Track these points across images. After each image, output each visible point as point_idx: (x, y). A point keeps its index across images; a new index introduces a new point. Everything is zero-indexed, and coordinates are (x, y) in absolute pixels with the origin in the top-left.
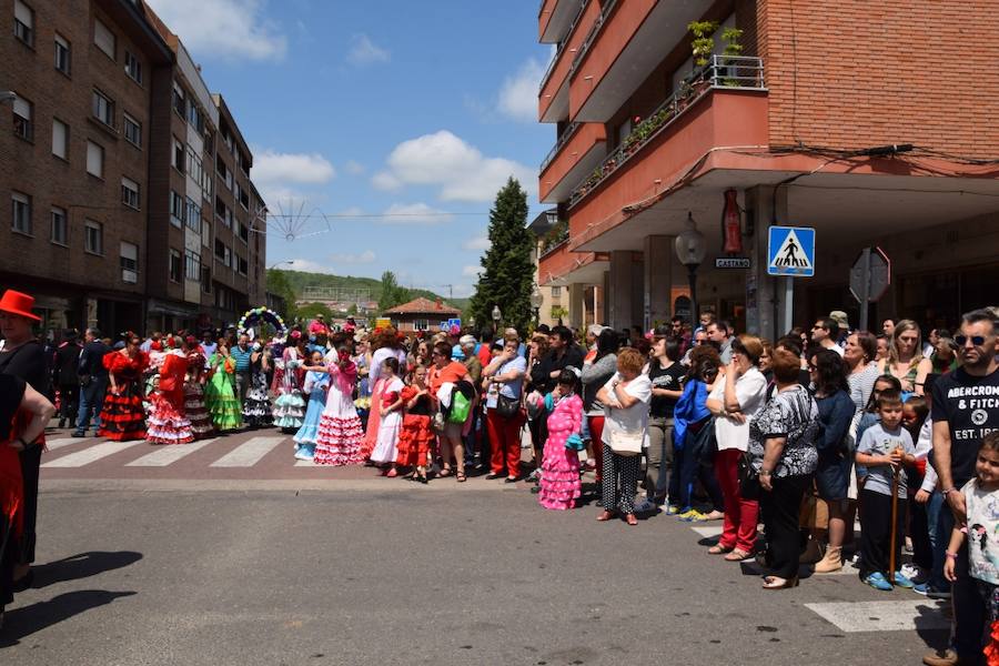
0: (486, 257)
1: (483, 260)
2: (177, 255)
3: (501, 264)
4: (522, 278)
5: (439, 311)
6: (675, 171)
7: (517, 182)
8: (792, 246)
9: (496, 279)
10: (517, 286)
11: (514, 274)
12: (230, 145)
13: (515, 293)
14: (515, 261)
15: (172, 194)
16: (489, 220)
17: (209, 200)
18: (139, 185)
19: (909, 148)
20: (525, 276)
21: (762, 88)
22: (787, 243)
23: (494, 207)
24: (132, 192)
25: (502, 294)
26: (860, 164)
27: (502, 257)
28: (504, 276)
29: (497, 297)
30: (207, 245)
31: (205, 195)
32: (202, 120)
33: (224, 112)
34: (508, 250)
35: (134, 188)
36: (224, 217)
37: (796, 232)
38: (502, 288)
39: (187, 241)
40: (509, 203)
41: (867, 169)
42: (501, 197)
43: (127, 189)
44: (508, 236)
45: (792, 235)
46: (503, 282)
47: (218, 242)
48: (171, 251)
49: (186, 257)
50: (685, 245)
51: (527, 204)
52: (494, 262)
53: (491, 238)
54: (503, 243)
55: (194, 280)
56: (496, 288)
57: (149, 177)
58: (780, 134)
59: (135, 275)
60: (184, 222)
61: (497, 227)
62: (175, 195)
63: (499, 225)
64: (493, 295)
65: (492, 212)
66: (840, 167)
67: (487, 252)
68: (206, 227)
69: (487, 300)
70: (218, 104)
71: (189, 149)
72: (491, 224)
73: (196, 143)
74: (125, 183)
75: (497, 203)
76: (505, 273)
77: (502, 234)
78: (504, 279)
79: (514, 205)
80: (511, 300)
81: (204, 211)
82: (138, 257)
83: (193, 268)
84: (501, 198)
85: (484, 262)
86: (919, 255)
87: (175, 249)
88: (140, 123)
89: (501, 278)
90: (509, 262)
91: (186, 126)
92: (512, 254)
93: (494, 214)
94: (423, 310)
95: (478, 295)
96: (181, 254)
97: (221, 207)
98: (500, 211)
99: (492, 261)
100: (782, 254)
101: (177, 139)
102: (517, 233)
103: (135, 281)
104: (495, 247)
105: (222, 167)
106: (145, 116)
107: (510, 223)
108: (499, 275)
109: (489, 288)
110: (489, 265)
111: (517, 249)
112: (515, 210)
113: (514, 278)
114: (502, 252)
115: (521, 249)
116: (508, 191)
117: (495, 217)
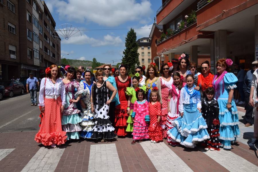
0: (125, 51)
1: (124, 52)
2: (30, 50)
3: (129, 53)
7: (133, 30)
9: (128, 58)
10: (134, 59)
12: (48, 18)
13: (134, 61)
14: (133, 52)
15: (28, 29)
16: (125, 40)
17: (42, 34)
18: (15, 26)
20: (136, 56)
23: (126, 37)
24: (13, 28)
25: (130, 62)
27: (129, 51)
28: (130, 56)
29: (128, 63)
30: (41, 48)
31: (40, 32)
32: (38, 8)
33: (46, 7)
35: (14, 27)
36: (47, 40)
38: (130, 60)
39: (34, 46)
40: (131, 36)
42: (129, 34)
43: (11, 27)
44: (131, 45)
46: (130, 58)
47: (45, 47)
48: (28, 49)
49: (34, 51)
51: (136, 36)
52: (127, 53)
54: (129, 47)
55: (37, 59)
56: (128, 60)
57: (19, 23)
59: (15, 56)
60: (33, 40)
61: (128, 42)
62: (29, 30)
64: (126, 62)
65: (126, 38)
67: (125, 50)
68: (41, 43)
70: (43, 4)
71: (33, 16)
72: (126, 42)
73: (36, 15)
74: (9, 24)
75: (127, 36)
76: (131, 56)
77: (129, 44)
80: (132, 64)
81: (40, 37)
82: (16, 50)
83: (36, 55)
85: (124, 53)
87: (29, 48)
88: (15, 5)
89: (129, 57)
90: (131, 52)
91: (32, 8)
92: (132, 50)
93: (127, 39)
95: (122, 62)
96: (32, 50)
97: (46, 37)
98: (128, 38)
99: (126, 53)
101: (29, 12)
102: (134, 44)
103: (15, 58)
104: (127, 48)
105: (46, 24)
106: (17, 3)
107: (131, 42)
108: (129, 56)
109: (126, 60)
110: (125, 53)
111: (134, 49)
112: (133, 37)
113: (133, 57)
114: (129, 50)
115: (135, 49)
116: (130, 32)
117: (127, 40)
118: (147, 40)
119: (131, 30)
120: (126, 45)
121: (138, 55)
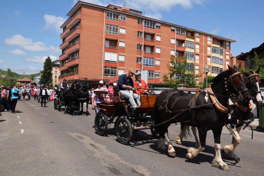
0: (43, 71)
3: (46, 73)
5: (31, 81)
6: (73, 78)
10: (49, 77)
11: (48, 75)
14: (49, 73)
19: (87, 78)
23: (45, 62)
29: (45, 79)
38: (46, 78)
40: (48, 61)
42: (46, 60)
44: (47, 68)
46: (46, 76)
53: (44, 68)
56: (45, 78)
64: (44, 79)
66: (83, 79)
72: (44, 65)
75: (46, 61)
77: (46, 67)
79: (49, 62)
80: (48, 80)
86: (93, 83)
92: (48, 71)
94: (27, 81)
95: (41, 79)
104: (45, 70)
107: (48, 65)
110: (43, 73)
112: (49, 63)
115: (50, 70)
116: (48, 59)
117: (45, 64)
118: (60, 63)
119: (48, 57)
121: (51, 74)
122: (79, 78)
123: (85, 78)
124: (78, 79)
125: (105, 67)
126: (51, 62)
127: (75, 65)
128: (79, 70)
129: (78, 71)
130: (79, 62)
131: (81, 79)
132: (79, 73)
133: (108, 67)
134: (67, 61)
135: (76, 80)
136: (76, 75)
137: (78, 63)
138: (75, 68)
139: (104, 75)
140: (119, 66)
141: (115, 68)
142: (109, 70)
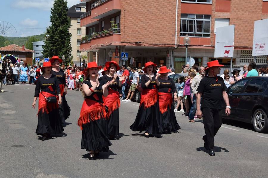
0: (49, 29)
3: (56, 33)
4: (65, 39)
5: (24, 51)
6: (108, 42)
8: (125, 55)
9: (54, 39)
10: (63, 43)
11: (62, 38)
13: (63, 45)
14: (62, 32)
19: (141, 42)
20: (66, 38)
21: (120, 33)
22: (124, 55)
23: (53, 7)
25: (56, 46)
26: (134, 44)
27: (56, 30)
28: (58, 38)
34: (59, 27)
37: (125, 53)
40: (59, 6)
41: (135, 45)
45: (125, 54)
46: (57, 41)
50: (110, 54)
52: (53, 32)
53: (52, 21)
54: (57, 24)
56: (54, 43)
58: (122, 40)
61: (54, 16)
63: (55, 16)
64: (52, 46)
65: (52, 9)
66: (131, 45)
67: (49, 27)
69: (50, 48)
72: (52, 15)
75: (54, 5)
76: (58, 37)
77: (57, 20)
78: (57, 39)
79: (62, 7)
80: (61, 49)
84: (56, 3)
85: (48, 31)
86: (157, 54)
89: (56, 39)
92: (61, 28)
94: (16, 50)
95: (46, 46)
98: (55, 9)
99: (52, 31)
100: (123, 56)
104: (54, 25)
107: (60, 15)
108: (55, 37)
109: (51, 43)
110: (50, 33)
111: (63, 27)
112: (62, 9)
113: (62, 39)
114: (56, 27)
115: (65, 27)
117: (53, 12)
120: (51, 20)
121: (69, 36)
122: (121, 42)
123: (136, 43)
124: (120, 46)
125: (183, 15)
126: (66, 7)
127: (114, 12)
128: (122, 23)
129: (119, 25)
130: (121, 7)
131: (127, 45)
132: (122, 31)
133: (189, 14)
134: (96, 5)
135: (117, 46)
136: (115, 37)
137: (119, 8)
138: (113, 19)
139: (181, 34)
140: (217, 11)
141: (208, 17)
142: (191, 22)
